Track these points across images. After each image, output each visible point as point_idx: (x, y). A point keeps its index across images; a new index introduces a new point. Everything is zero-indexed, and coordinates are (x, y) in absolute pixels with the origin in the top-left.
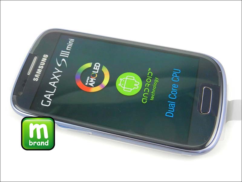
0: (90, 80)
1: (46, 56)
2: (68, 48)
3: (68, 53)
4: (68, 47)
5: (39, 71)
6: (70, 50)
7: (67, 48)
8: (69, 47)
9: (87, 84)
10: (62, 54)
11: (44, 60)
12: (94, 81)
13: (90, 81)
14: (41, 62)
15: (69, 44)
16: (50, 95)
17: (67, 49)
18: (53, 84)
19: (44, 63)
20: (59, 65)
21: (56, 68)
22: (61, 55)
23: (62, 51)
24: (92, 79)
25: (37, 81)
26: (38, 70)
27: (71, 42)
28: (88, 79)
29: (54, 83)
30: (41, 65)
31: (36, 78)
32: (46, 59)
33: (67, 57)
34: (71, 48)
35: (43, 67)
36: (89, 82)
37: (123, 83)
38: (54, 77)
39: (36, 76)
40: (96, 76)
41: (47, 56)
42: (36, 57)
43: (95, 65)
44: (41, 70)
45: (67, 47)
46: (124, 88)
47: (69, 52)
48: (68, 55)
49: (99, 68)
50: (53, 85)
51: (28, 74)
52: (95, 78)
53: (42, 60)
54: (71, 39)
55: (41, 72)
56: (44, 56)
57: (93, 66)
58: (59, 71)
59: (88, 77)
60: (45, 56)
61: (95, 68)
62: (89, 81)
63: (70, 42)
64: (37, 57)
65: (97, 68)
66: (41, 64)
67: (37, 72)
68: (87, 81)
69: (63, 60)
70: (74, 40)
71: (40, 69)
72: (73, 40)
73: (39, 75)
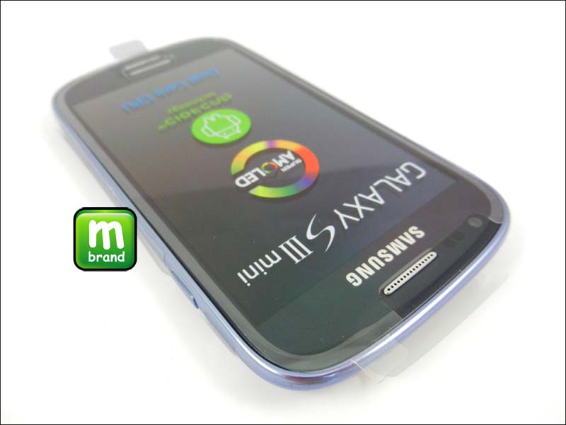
0: (284, 165)
1: (352, 277)
2: (275, 258)
3: (286, 246)
4: (273, 262)
5: (397, 247)
6: (273, 252)
7: (276, 262)
8: (268, 263)
9: (299, 161)
10: (305, 253)
11: (365, 271)
12: (278, 159)
13: (287, 162)
14: (378, 268)
15: (262, 270)
16: (396, 180)
17: (279, 258)
18: (375, 197)
19: (370, 261)
20: (331, 229)
21: (346, 227)
22: (309, 252)
23: (297, 261)
24: (280, 164)
25: (415, 228)
26: (398, 253)
27: (252, 274)
28: (289, 167)
29: (370, 198)
30: (382, 260)
31: (414, 236)
32: (359, 270)
33: (294, 238)
34: (267, 256)
35: (379, 253)
36: (291, 161)
37: (230, 131)
38: (363, 211)
39: (412, 241)
40: (266, 164)
41: (348, 277)
42: (386, 292)
43: (248, 183)
44: (388, 247)
45: (274, 265)
46: (236, 124)
47: (282, 247)
48: (288, 242)
49: (246, 175)
50: (375, 193)
51: (435, 254)
52: (271, 163)
53: (371, 272)
54: (246, 281)
55: (392, 244)
56: (360, 281)
57: (254, 185)
58: (342, 216)
59: (284, 170)
60: (356, 281)
61: (252, 179)
62: (289, 164)
63: (257, 274)
64: (383, 291)
65: (249, 176)
66: (383, 264)
67: (404, 248)
68: (293, 165)
69: (310, 236)
70: (239, 274)
71: (389, 252)
72: (244, 276)
73: (401, 237)
